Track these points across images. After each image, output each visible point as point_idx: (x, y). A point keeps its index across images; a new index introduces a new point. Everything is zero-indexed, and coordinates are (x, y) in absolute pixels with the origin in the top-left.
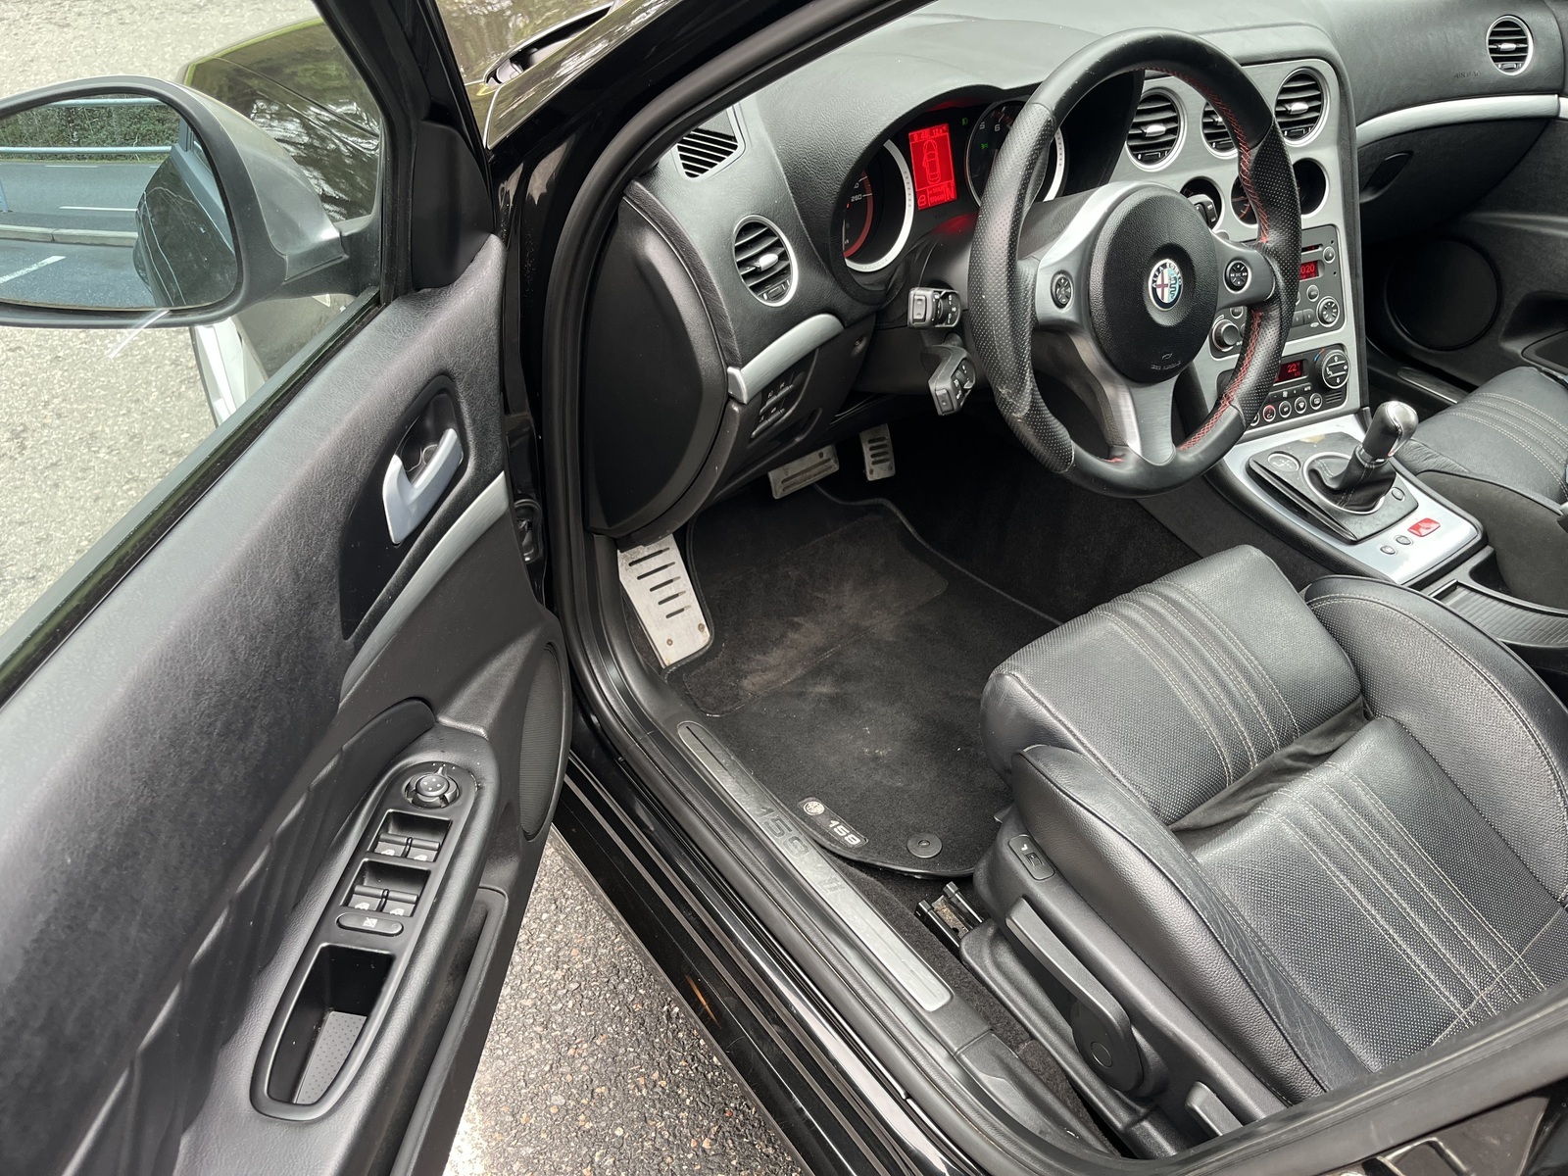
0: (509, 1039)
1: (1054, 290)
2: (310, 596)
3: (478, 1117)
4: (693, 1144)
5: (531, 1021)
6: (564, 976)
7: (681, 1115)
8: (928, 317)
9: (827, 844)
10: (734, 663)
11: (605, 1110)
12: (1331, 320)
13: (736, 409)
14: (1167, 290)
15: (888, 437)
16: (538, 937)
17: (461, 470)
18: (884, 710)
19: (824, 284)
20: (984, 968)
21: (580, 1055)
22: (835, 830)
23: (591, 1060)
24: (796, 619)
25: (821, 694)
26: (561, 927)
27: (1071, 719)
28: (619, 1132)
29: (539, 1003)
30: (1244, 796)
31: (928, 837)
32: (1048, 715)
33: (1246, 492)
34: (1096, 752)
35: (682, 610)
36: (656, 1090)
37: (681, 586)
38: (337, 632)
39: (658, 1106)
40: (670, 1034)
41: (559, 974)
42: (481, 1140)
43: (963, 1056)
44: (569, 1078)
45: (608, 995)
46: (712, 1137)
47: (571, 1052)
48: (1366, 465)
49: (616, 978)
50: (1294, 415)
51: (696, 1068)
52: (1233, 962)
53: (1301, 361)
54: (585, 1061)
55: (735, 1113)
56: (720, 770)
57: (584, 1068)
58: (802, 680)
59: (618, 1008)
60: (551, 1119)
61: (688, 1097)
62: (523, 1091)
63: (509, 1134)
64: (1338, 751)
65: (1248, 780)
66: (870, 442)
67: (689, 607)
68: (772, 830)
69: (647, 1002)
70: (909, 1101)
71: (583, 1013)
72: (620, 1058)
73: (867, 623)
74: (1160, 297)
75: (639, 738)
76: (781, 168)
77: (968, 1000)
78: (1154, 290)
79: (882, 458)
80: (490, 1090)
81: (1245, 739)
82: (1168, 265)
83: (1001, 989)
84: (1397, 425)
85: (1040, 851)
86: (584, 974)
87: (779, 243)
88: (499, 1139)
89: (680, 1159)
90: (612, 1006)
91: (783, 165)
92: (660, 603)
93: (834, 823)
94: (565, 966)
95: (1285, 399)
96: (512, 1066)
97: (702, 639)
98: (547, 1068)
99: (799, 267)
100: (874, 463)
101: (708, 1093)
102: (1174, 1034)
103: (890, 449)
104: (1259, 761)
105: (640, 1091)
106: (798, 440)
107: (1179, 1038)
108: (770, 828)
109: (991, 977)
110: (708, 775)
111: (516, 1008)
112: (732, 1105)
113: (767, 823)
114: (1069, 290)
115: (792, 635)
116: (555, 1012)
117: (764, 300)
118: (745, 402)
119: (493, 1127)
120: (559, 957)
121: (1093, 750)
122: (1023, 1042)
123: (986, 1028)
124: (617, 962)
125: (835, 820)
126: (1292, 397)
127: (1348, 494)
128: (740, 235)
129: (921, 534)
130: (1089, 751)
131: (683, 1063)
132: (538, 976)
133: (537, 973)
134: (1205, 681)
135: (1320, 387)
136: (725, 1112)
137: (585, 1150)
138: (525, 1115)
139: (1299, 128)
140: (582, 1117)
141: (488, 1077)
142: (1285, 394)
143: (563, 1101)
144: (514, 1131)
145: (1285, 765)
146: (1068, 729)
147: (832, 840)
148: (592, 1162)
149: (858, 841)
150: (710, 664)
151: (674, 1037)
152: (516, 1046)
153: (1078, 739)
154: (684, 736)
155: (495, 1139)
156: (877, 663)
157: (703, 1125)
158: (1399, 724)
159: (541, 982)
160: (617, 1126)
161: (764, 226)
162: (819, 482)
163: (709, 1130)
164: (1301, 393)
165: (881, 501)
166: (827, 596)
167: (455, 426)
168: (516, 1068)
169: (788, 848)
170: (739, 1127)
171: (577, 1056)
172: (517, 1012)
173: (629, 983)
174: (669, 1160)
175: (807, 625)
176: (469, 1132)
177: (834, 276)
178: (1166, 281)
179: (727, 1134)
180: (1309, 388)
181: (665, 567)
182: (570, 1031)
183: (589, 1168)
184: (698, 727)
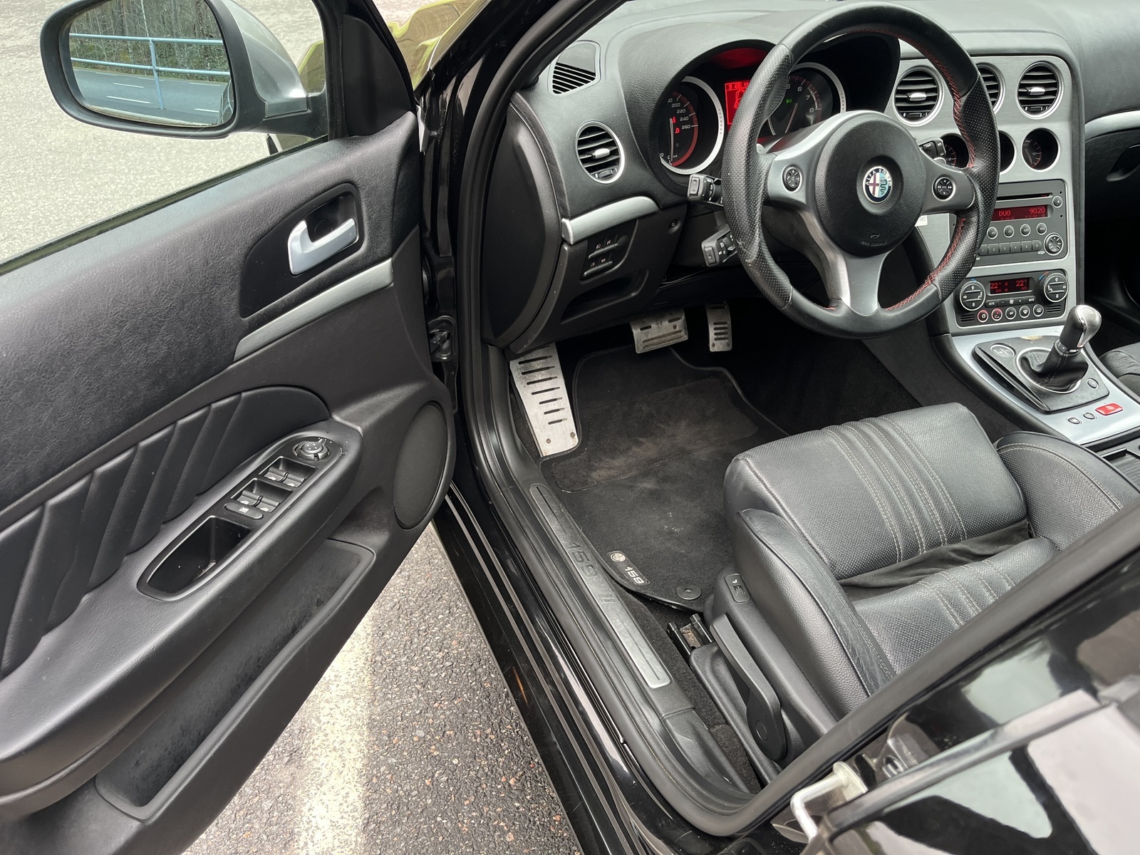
0: (398, 689)
1: (785, 177)
2: (215, 277)
3: (366, 733)
4: (503, 779)
5: (415, 680)
6: (443, 657)
7: (500, 759)
8: (700, 193)
9: (618, 578)
10: (589, 461)
11: (450, 745)
12: (1055, 250)
13: (566, 248)
14: (877, 189)
15: (729, 322)
16: (433, 629)
17: (356, 247)
18: (686, 503)
19: (644, 176)
20: (704, 673)
21: (442, 708)
22: (629, 573)
23: (448, 713)
24: (641, 439)
25: (646, 488)
26: (449, 625)
27: (781, 495)
28: (455, 762)
29: (423, 670)
30: (912, 572)
31: (692, 587)
32: (765, 489)
33: (967, 368)
34: (794, 519)
35: (561, 421)
36: (487, 740)
37: (562, 404)
38: (234, 309)
39: (486, 750)
40: (505, 706)
41: (440, 655)
42: (364, 748)
43: (667, 720)
44: (431, 721)
45: (470, 674)
46: (518, 778)
47: (436, 705)
48: (1061, 354)
49: (477, 664)
50: (1018, 319)
51: (517, 732)
52: (852, 666)
53: (1028, 279)
54: (445, 712)
55: (537, 765)
56: (551, 516)
57: (442, 717)
58: (634, 479)
59: (474, 683)
60: (413, 744)
61: (507, 749)
62: (399, 723)
63: (383, 748)
64: (995, 556)
65: (916, 561)
66: (715, 324)
67: (565, 419)
68: (576, 558)
69: (495, 683)
70: (625, 745)
71: (450, 682)
72: (467, 715)
73: (689, 448)
74: (872, 192)
75: (503, 489)
76: (623, 96)
77: (684, 690)
78: (867, 187)
79: (723, 336)
80: (378, 718)
81: (917, 531)
82: (880, 170)
83: (713, 688)
84: (1083, 322)
85: (744, 585)
86: (457, 658)
87: (613, 143)
88: (376, 749)
89: (492, 787)
90: (471, 681)
91: (624, 92)
92: (546, 413)
93: (629, 568)
94: (446, 650)
95: (1011, 305)
96: (396, 706)
97: (572, 443)
98: (418, 712)
99: (626, 163)
100: (716, 339)
101: (522, 749)
102: (808, 716)
103: (729, 331)
104: (927, 549)
105: (476, 738)
106: (633, 294)
107: (810, 719)
108: (575, 557)
109: (707, 679)
110: (542, 517)
111: (407, 670)
112: (536, 760)
113: (573, 553)
114: (798, 179)
115: (635, 449)
116: (432, 678)
117: (595, 178)
118: (572, 243)
119: (374, 741)
120: (443, 644)
121: (792, 517)
122: (719, 724)
123: (690, 706)
124: (480, 654)
125: (631, 567)
126: (1017, 304)
127: (1050, 378)
128: (583, 133)
129: (747, 397)
130: (790, 518)
131: (510, 727)
132: (426, 653)
133: (426, 651)
134: (893, 486)
135: (1042, 299)
136: (530, 764)
137: (430, 768)
138: (396, 738)
139: (1037, 106)
140: (433, 747)
141: (379, 710)
142: (1012, 302)
143: (424, 734)
144: (387, 747)
145: (949, 556)
146: (777, 500)
147: (623, 577)
148: (433, 776)
149: (643, 582)
150: (573, 460)
151: (507, 709)
152: (401, 694)
153: (783, 509)
154: (533, 492)
155: (374, 749)
156: (690, 473)
157: (513, 769)
158: (1052, 542)
159: (427, 657)
160: (455, 757)
161: (604, 131)
162: (673, 346)
163: (516, 773)
164: (1026, 303)
165: (721, 369)
166: (667, 427)
167: (356, 219)
168: (398, 708)
169: (583, 570)
170: (538, 775)
171: (439, 708)
172: (407, 673)
173: (486, 669)
174: (484, 786)
175: (648, 444)
176: (358, 741)
177: (653, 171)
178: (878, 181)
179: (528, 778)
180: (1033, 300)
181: (553, 389)
182: (439, 692)
183: (430, 780)
184: (545, 488)
